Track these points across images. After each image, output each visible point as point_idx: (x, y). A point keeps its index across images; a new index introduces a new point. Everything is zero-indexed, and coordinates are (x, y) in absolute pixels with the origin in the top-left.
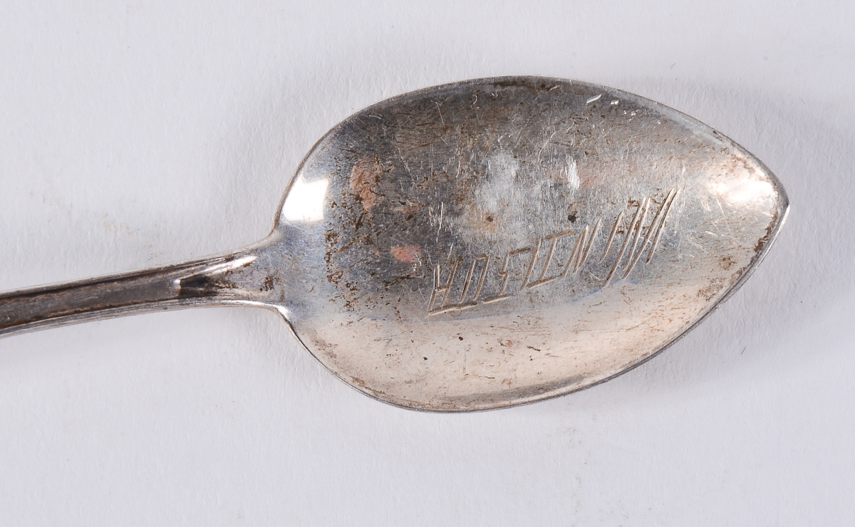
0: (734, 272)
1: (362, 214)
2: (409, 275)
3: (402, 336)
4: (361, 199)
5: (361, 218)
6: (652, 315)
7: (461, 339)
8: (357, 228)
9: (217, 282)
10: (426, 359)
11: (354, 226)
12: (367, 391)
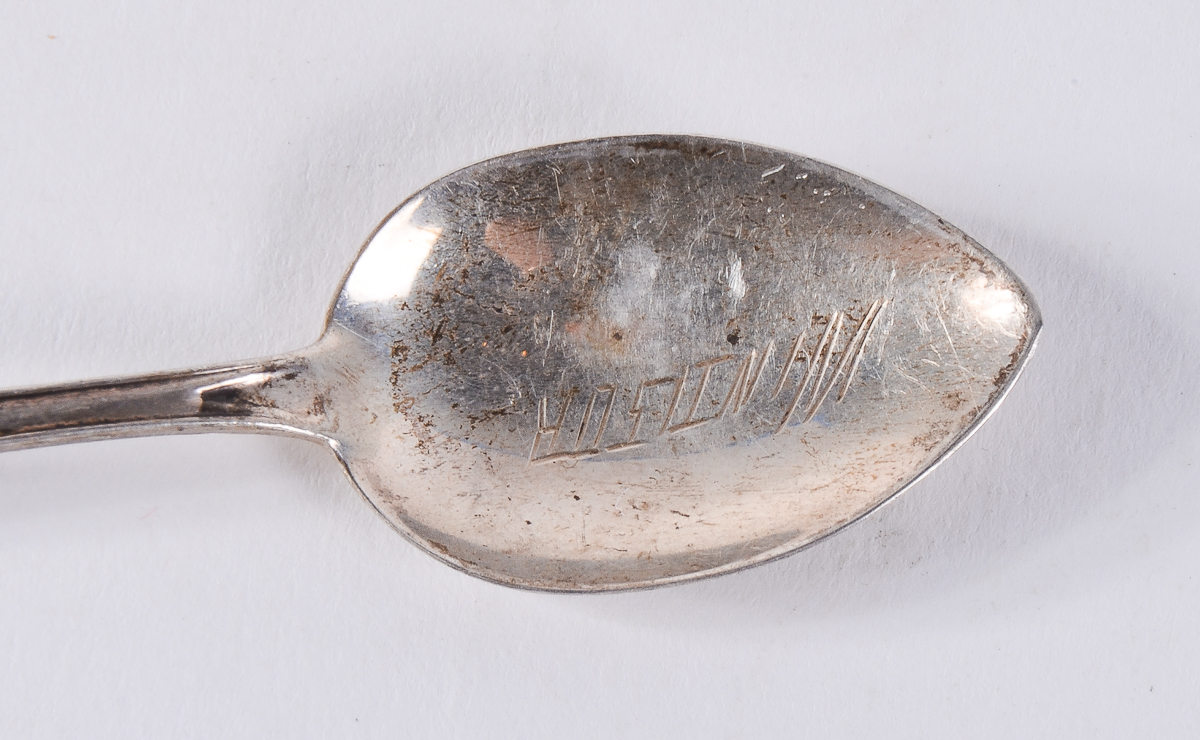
0: (965, 413)
1: (442, 322)
2: (504, 410)
3: (494, 491)
4: (442, 301)
5: (440, 327)
6: (847, 471)
7: (577, 498)
8: (435, 341)
9: (250, 398)
10: (529, 523)
11: (431, 338)
12: (452, 560)
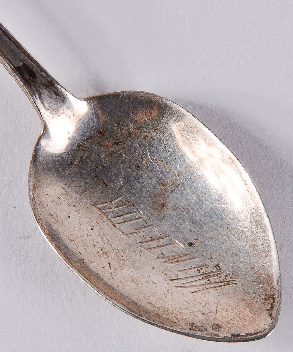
0: (214, 332)
1: (123, 142)
2: (108, 185)
3: (74, 199)
4: (130, 136)
5: (121, 142)
7: (92, 229)
8: (114, 144)
9: (36, 83)
10: (69, 217)
11: (114, 142)
12: (31, 194)
